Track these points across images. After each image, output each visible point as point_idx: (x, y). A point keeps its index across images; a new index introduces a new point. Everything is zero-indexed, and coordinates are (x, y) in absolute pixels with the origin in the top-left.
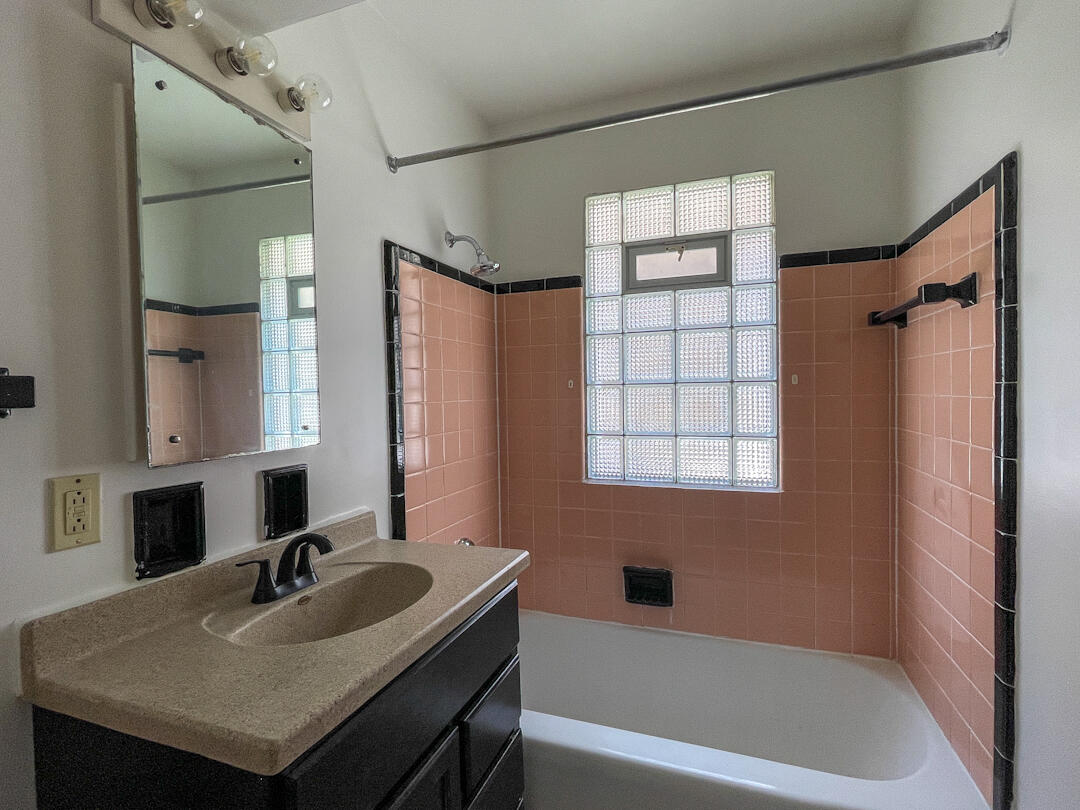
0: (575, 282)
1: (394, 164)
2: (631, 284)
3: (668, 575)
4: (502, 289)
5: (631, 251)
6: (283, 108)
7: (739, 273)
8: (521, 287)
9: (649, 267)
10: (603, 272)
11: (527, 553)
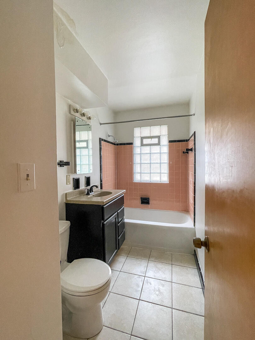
0: (131, 144)
1: (101, 124)
2: (142, 145)
3: (149, 198)
4: (117, 144)
5: (142, 138)
6: (82, 116)
7: (162, 143)
8: (121, 144)
9: (146, 141)
10: (137, 142)
11: (125, 190)
